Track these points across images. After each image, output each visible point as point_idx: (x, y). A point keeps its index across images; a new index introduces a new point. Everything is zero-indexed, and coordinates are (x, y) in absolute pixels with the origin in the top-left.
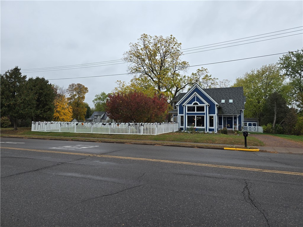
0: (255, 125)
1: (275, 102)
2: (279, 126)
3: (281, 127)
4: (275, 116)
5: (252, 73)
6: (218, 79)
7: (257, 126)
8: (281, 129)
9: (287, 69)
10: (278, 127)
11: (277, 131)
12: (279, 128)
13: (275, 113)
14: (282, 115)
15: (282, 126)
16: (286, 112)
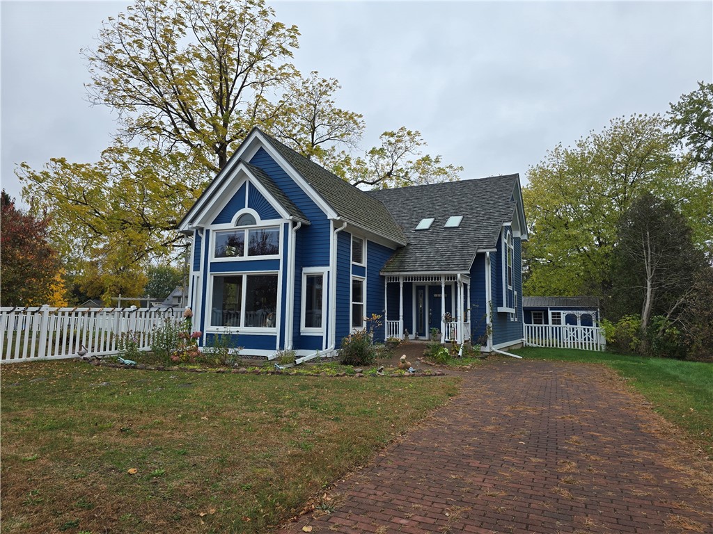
0: (587, 321)
1: (645, 232)
2: (663, 321)
3: (671, 327)
4: (649, 284)
5: (579, 149)
6: (462, 168)
7: (594, 324)
8: (671, 335)
9: (698, 145)
10: (661, 328)
11: (659, 343)
12: (664, 331)
13: (648, 272)
14: (675, 281)
15: (678, 325)
16: (689, 269)
